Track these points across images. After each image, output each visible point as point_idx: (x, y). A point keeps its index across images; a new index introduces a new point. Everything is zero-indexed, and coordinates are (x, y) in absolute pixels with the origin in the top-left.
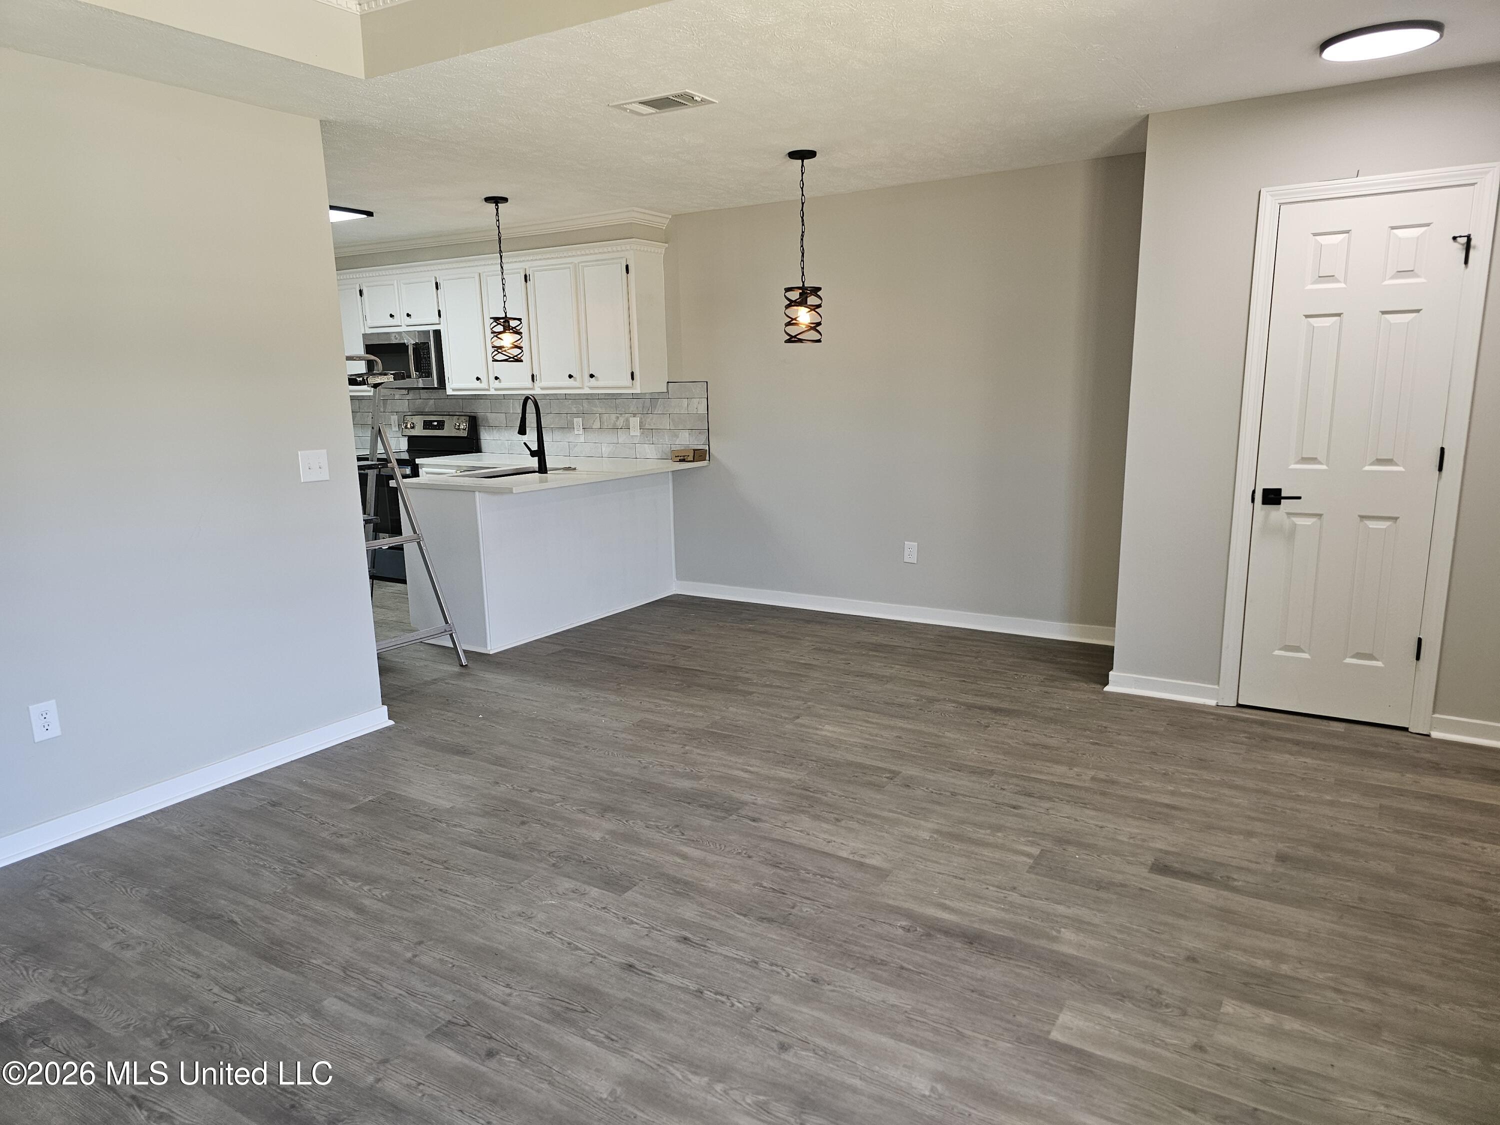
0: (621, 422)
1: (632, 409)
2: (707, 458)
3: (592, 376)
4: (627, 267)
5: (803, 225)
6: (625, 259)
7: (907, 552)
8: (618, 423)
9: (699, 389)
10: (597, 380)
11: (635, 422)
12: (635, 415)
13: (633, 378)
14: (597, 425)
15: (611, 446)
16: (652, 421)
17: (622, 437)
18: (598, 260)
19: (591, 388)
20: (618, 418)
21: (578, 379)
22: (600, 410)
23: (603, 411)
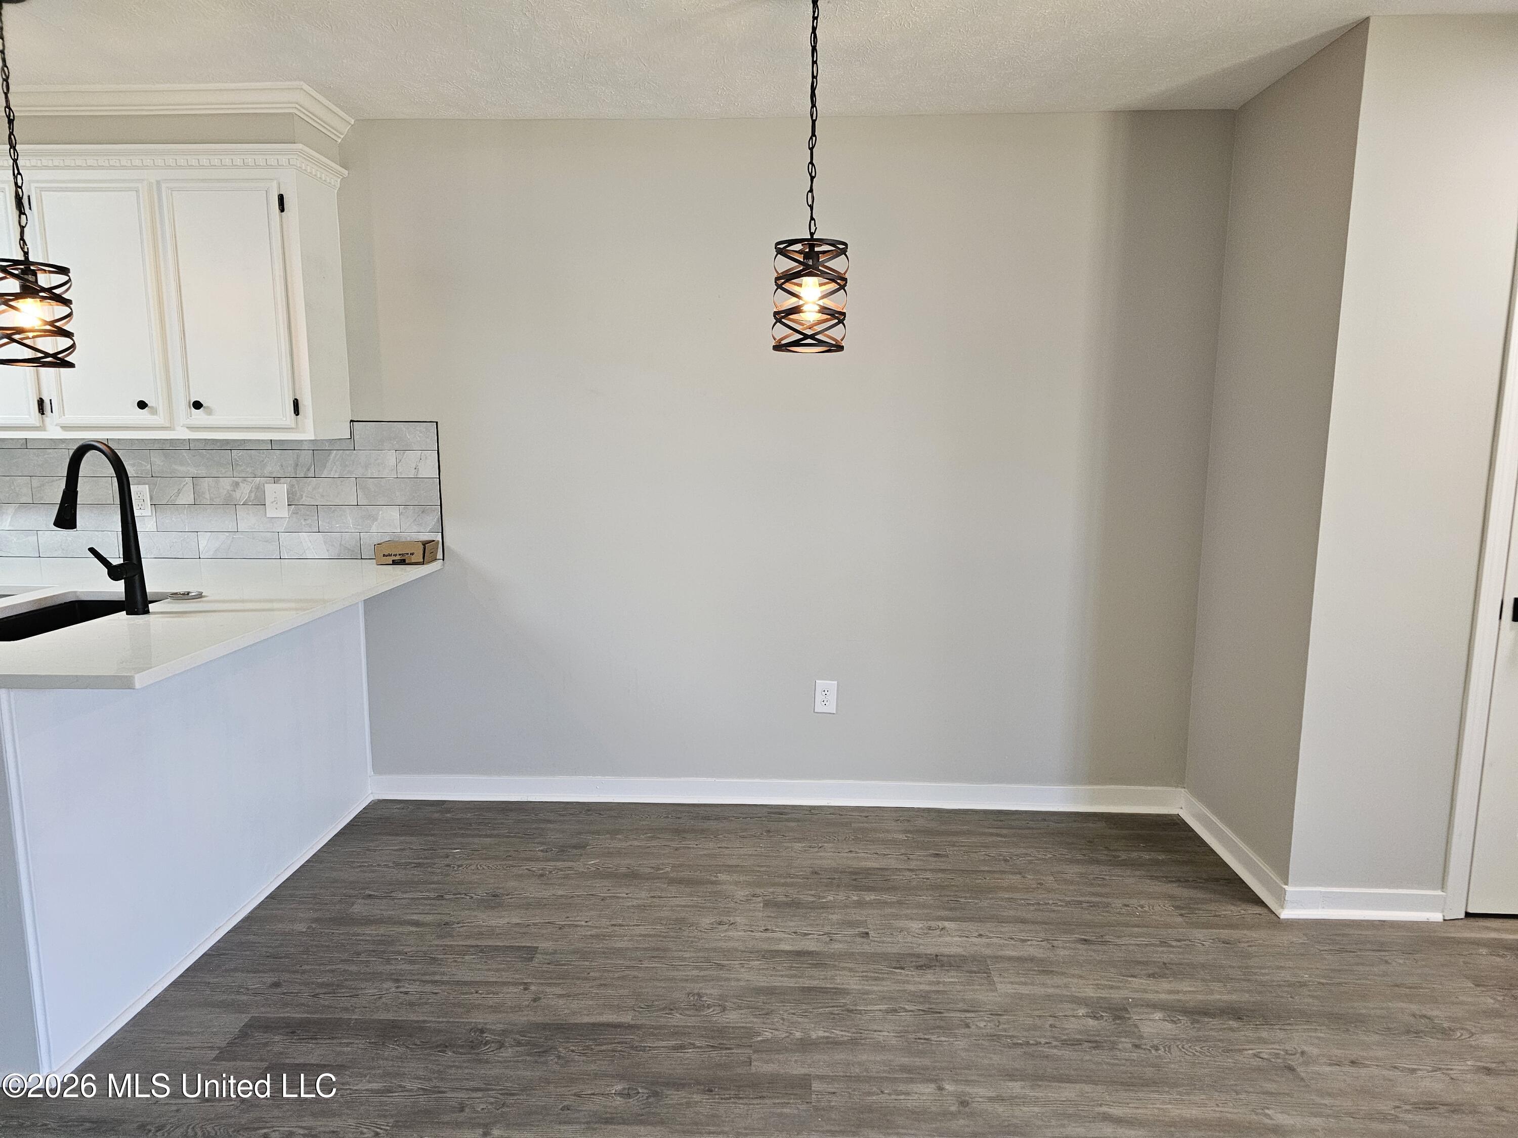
0: (244, 491)
1: (272, 467)
2: (440, 556)
3: (197, 405)
4: (281, 198)
5: (813, 105)
6: (275, 184)
7: (819, 697)
8: (237, 495)
9: (422, 436)
10: (210, 412)
11: (277, 493)
12: (276, 480)
13: (297, 411)
14: (187, 497)
15: (223, 537)
16: (312, 491)
17: (248, 520)
18: (203, 180)
19: (191, 428)
20: (237, 484)
21: (161, 410)
22: (193, 471)
23: (202, 472)
